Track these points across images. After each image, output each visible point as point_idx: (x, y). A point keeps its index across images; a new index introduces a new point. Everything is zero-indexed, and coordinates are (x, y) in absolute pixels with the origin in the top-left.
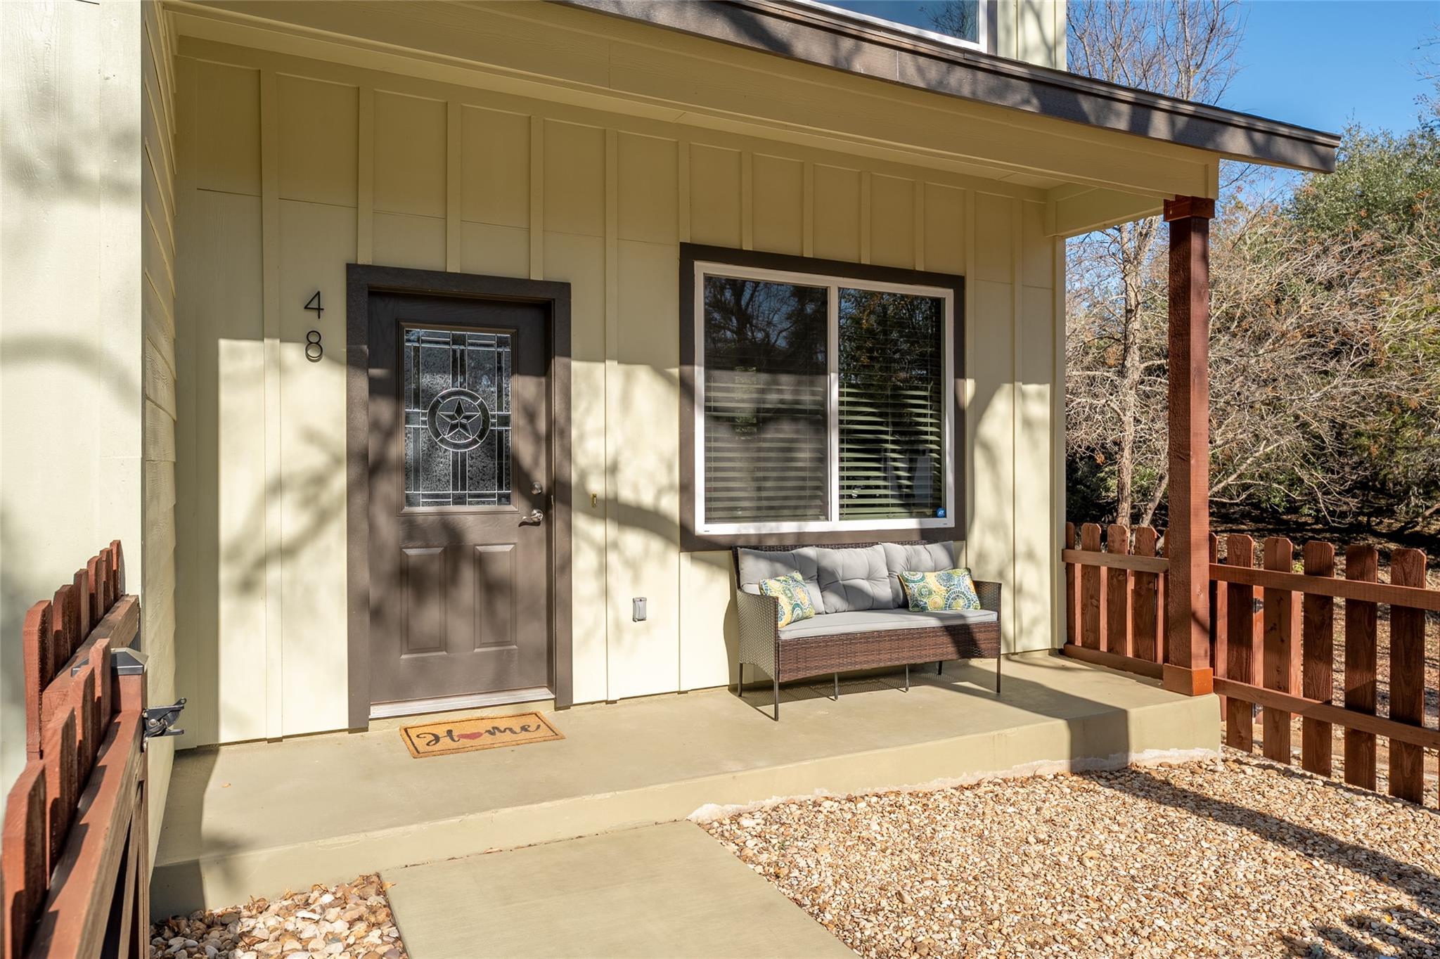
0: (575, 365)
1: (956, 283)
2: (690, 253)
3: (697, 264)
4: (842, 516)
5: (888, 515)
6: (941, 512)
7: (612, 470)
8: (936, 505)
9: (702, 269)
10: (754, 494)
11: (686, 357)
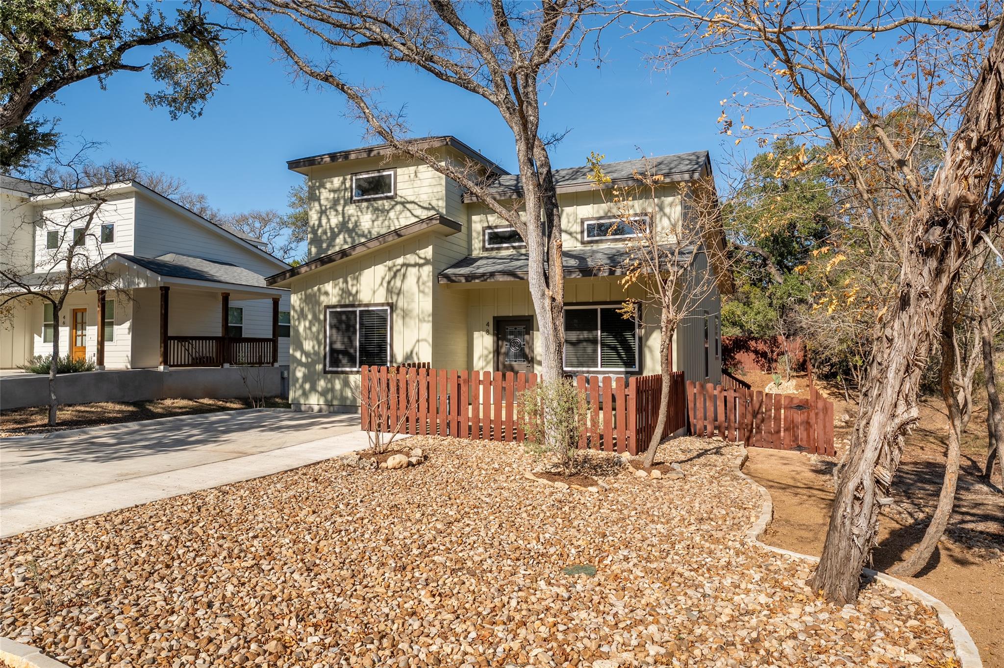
4: (601, 367)
8: (633, 365)
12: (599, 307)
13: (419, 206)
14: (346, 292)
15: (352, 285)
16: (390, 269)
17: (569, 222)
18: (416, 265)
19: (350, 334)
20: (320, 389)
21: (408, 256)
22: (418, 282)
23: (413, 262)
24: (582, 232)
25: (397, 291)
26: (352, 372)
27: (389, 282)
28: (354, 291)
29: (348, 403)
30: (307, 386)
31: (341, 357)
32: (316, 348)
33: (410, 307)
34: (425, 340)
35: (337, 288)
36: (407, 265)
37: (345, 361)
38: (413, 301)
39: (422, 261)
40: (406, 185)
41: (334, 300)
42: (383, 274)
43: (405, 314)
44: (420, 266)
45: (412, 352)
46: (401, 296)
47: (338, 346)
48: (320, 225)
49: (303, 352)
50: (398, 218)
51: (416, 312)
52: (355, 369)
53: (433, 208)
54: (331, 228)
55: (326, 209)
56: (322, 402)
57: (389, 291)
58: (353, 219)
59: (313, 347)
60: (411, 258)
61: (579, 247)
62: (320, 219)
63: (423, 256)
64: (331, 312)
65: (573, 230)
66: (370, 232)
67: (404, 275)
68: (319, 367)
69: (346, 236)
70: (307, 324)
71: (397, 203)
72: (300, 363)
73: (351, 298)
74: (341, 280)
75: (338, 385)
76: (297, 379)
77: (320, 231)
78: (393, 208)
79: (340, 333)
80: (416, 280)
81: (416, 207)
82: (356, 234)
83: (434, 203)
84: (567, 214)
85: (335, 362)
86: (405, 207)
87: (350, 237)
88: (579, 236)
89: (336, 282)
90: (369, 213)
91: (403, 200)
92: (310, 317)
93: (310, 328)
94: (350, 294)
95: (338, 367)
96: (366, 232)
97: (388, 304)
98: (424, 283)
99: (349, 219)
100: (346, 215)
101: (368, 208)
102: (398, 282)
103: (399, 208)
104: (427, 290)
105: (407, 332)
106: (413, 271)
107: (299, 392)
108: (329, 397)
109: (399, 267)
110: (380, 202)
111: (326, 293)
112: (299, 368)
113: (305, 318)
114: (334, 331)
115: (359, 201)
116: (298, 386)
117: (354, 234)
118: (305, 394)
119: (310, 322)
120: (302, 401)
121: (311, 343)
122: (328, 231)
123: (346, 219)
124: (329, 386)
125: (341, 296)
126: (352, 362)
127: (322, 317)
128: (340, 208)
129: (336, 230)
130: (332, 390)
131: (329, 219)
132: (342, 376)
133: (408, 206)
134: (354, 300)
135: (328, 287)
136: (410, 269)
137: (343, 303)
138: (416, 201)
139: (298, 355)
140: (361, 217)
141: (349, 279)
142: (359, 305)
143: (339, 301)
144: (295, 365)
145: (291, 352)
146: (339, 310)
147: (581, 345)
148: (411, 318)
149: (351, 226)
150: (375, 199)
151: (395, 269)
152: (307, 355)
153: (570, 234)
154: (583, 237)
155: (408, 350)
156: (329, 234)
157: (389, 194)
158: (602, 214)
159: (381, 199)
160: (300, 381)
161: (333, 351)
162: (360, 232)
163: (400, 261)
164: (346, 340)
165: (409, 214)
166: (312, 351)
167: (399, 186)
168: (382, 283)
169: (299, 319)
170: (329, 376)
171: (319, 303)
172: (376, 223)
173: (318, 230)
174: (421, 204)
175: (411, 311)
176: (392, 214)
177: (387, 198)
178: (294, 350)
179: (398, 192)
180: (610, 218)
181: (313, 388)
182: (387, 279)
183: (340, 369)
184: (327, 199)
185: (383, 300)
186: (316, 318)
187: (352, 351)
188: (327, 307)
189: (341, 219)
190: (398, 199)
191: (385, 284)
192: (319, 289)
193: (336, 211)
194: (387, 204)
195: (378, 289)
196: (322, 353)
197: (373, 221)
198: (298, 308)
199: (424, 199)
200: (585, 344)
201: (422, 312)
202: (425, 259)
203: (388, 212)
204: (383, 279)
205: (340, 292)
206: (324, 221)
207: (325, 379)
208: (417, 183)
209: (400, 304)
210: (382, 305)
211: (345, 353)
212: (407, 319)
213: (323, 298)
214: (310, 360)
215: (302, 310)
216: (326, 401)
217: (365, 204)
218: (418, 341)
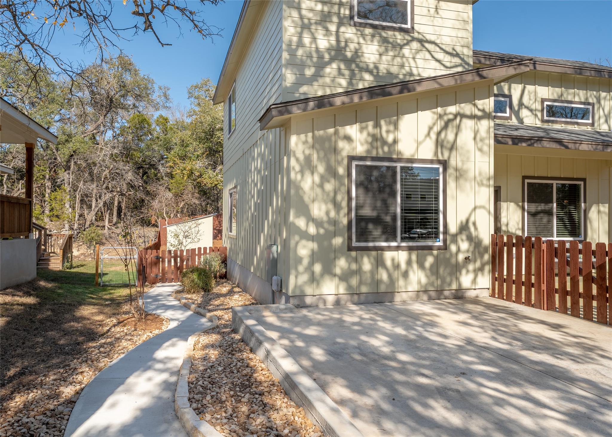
0: (502, 203)
1: (584, 180)
2: (524, 178)
3: (526, 180)
4: (557, 237)
5: (566, 237)
6: (580, 236)
7: (507, 225)
8: (578, 235)
9: (527, 181)
10: (536, 231)
11: (523, 201)
12: (555, 182)
13: (441, 49)
14: (376, 140)
15: (388, 132)
16: (441, 116)
17: (530, 99)
18: (472, 117)
19: (385, 196)
20: (338, 271)
21: (462, 105)
22: (475, 138)
23: (468, 113)
24: (542, 110)
25: (449, 146)
26: (389, 248)
27: (439, 134)
28: (390, 139)
29: (383, 288)
30: (318, 268)
31: (371, 226)
32: (333, 214)
33: (465, 167)
34: (483, 207)
35: (365, 134)
36: (463, 116)
37: (377, 232)
38: (468, 159)
39: (480, 114)
40: (424, 20)
41: (360, 149)
42: (430, 122)
43: (460, 175)
44: (479, 118)
45: (467, 221)
46: (454, 153)
47: (367, 212)
48: (300, 44)
49: (310, 219)
50: (414, 58)
51: (471, 174)
52: (394, 244)
53: (457, 55)
54: (317, 50)
55: (310, 24)
56: (342, 290)
57: (439, 144)
58: (352, 46)
59: (327, 213)
60: (467, 108)
61: (539, 124)
62: (300, 37)
63: (480, 107)
64: (357, 166)
65: (533, 107)
66: (377, 68)
67: (458, 127)
68: (338, 241)
69: (342, 66)
70: (317, 179)
71: (413, 39)
72: (305, 235)
73: (386, 149)
74: (371, 124)
75: (367, 265)
76: (299, 260)
77: (300, 52)
78: (407, 44)
79: (370, 194)
80: (472, 135)
81: (438, 49)
82: (357, 66)
83: (459, 49)
84: (529, 92)
85: (363, 235)
86: (423, 46)
87: (349, 68)
88: (539, 115)
89: (364, 124)
90: (376, 43)
91: (420, 37)
92: (321, 169)
93: (321, 186)
94: (384, 142)
95: (366, 241)
96: (371, 66)
97: (439, 162)
98: (482, 140)
99: (346, 45)
100: (342, 39)
101: (373, 36)
102: (451, 136)
103: (415, 45)
104: (486, 148)
105: (461, 197)
106: (468, 124)
107: (304, 278)
108: (354, 281)
109: (451, 117)
110: (390, 33)
111: (348, 138)
112: (304, 242)
113: (313, 170)
114: (361, 191)
115: (361, 24)
116: (301, 268)
117: (353, 66)
118: (314, 280)
119: (322, 177)
120: (309, 290)
121: (324, 207)
122: (315, 55)
123: (343, 44)
124: (354, 266)
125: (371, 144)
126: (390, 234)
127: (341, 171)
128: (333, 28)
129: (327, 57)
130: (359, 271)
131: (314, 39)
132: (374, 253)
133: (427, 45)
134: (390, 152)
135: (352, 130)
136: (465, 121)
137: (374, 154)
138: (438, 41)
139: (301, 223)
140: (364, 46)
141: (383, 122)
142: (399, 160)
143: (368, 151)
144: (297, 238)
145: (291, 218)
146: (369, 163)
147: (539, 217)
148: (466, 180)
149: (349, 54)
150: (384, 28)
151: (446, 118)
152: (318, 223)
153: (531, 110)
154: (543, 115)
155: (463, 218)
156: (315, 60)
157: (404, 26)
158: (555, 97)
159: (394, 29)
160: (306, 262)
161: (360, 219)
162: (361, 65)
163: (452, 109)
164: (379, 204)
165: (428, 56)
166: (325, 218)
167: (417, 19)
168: (428, 134)
169: (302, 172)
170: (354, 254)
171: (335, 150)
172: (384, 58)
173: (296, 50)
174: (443, 47)
175: (466, 171)
176: (406, 51)
177: (401, 30)
178: (297, 216)
179: (416, 27)
180: (562, 102)
181: (328, 271)
182: (436, 129)
183: (371, 244)
184: (311, 10)
185: (429, 155)
186: (332, 172)
187: (388, 219)
188: (351, 158)
189: (334, 43)
190: (416, 35)
191: (433, 136)
192: (336, 133)
193: (327, 30)
194: (399, 37)
195: (424, 140)
196: (345, 221)
197: (381, 55)
198: (301, 157)
199: (446, 41)
200: (542, 215)
201: (480, 174)
202: (483, 111)
203: (401, 47)
204: (431, 128)
205: (370, 139)
206: (307, 40)
207: (348, 258)
208: (438, 22)
209: (453, 162)
210: (431, 162)
211: (377, 221)
212: (461, 181)
213: (341, 144)
214: (322, 231)
215: (308, 159)
216: (349, 287)
217: (368, 31)
218: (475, 208)
